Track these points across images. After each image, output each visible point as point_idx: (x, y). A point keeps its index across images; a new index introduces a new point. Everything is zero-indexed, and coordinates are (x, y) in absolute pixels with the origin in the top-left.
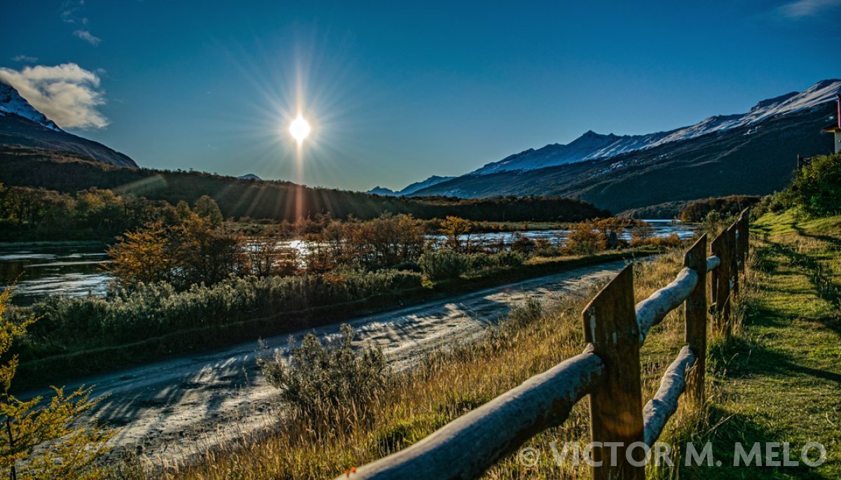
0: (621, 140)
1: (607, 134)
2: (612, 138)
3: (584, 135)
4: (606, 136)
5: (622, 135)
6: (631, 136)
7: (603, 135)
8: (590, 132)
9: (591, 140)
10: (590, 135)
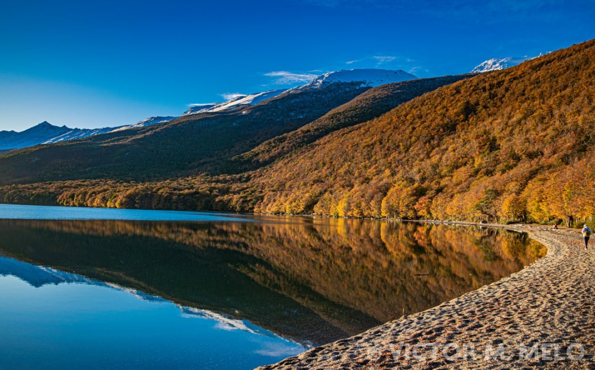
0: (71, 132)
1: (61, 126)
2: (65, 129)
3: (39, 125)
4: (59, 128)
5: (73, 128)
6: (81, 129)
7: (57, 127)
8: (46, 122)
9: (45, 128)
10: (45, 125)
